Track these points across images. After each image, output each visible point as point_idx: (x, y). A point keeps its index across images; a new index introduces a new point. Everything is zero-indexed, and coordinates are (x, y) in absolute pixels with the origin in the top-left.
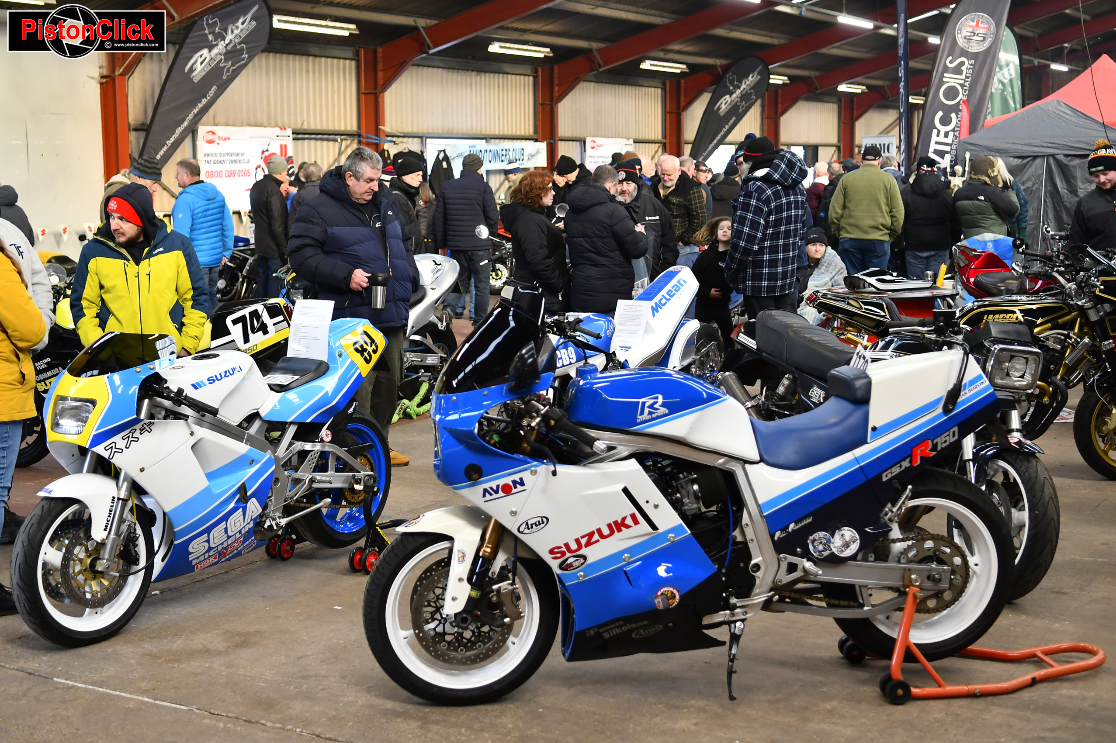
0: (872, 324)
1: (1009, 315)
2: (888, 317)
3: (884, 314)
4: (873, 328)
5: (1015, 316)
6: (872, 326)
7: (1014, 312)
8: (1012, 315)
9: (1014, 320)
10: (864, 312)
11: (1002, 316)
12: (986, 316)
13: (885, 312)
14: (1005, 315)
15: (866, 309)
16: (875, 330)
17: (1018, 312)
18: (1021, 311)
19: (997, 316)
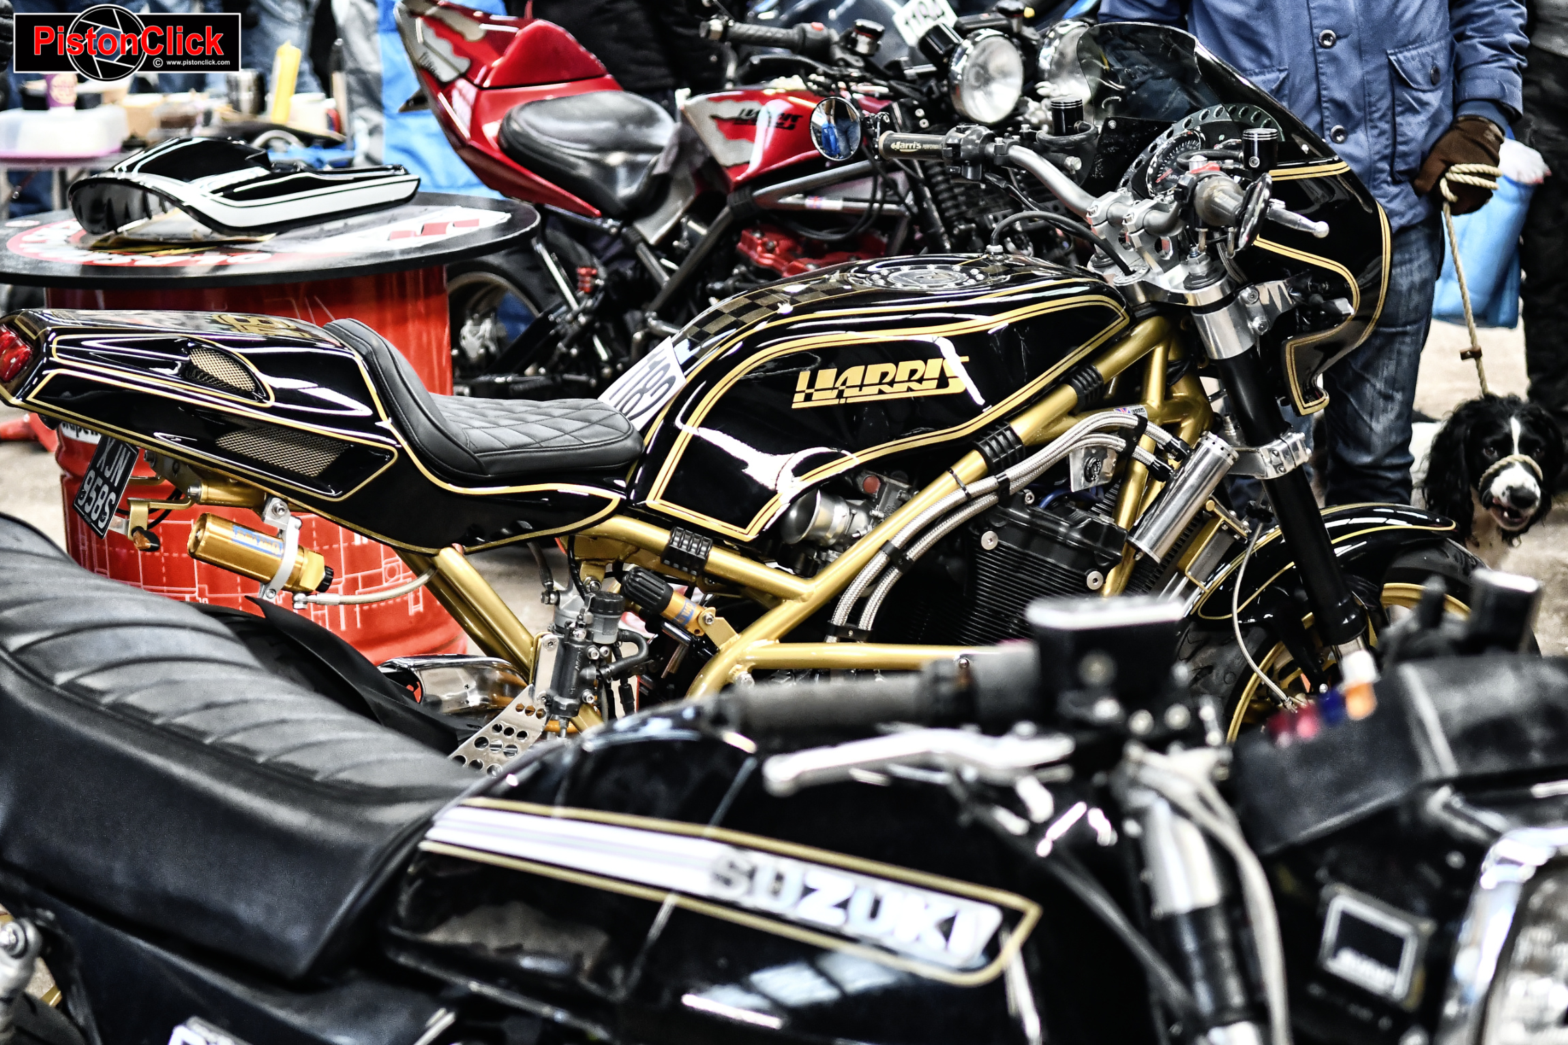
0: (315, 462)
1: (906, 366)
2: (386, 423)
3: (365, 411)
4: (321, 481)
5: (932, 368)
6: (314, 472)
7: (928, 352)
8: (918, 364)
9: (929, 389)
10: (273, 411)
11: (875, 371)
12: (804, 377)
13: (367, 400)
14: (889, 367)
15: (282, 395)
16: (332, 496)
17: (947, 348)
18: (962, 343)
19: (854, 374)
